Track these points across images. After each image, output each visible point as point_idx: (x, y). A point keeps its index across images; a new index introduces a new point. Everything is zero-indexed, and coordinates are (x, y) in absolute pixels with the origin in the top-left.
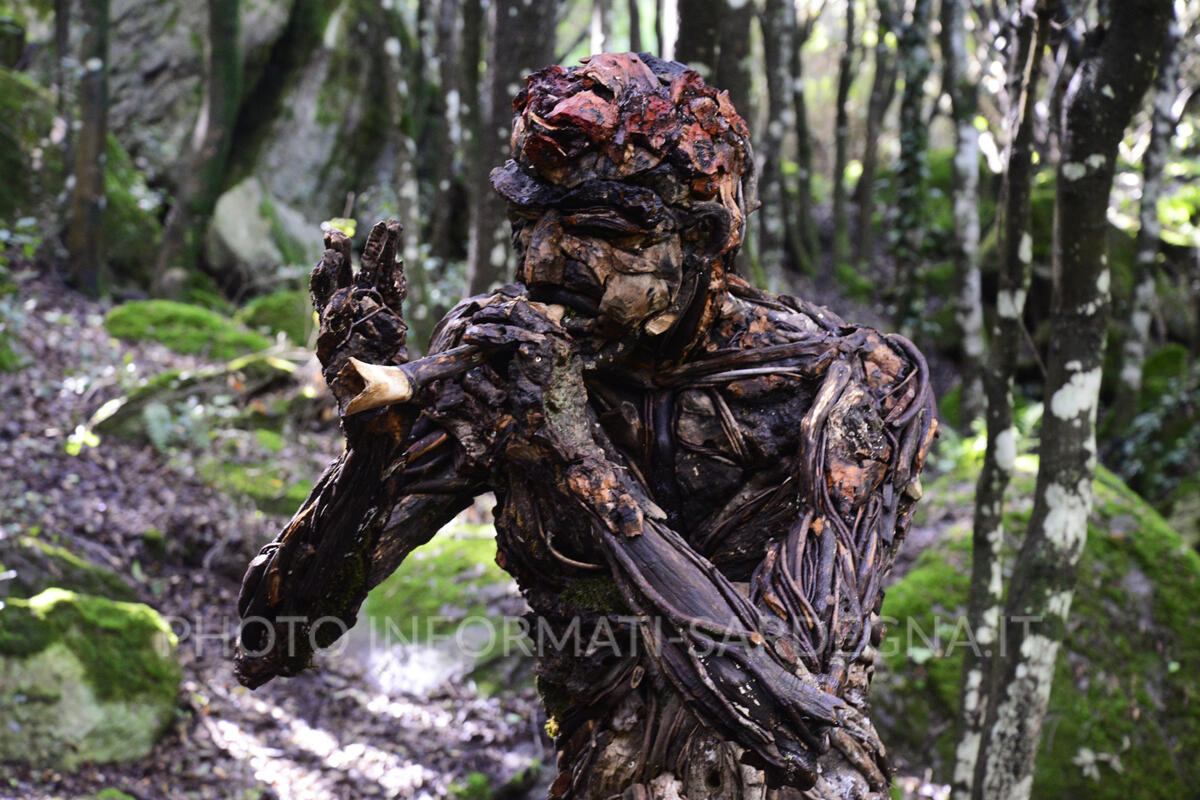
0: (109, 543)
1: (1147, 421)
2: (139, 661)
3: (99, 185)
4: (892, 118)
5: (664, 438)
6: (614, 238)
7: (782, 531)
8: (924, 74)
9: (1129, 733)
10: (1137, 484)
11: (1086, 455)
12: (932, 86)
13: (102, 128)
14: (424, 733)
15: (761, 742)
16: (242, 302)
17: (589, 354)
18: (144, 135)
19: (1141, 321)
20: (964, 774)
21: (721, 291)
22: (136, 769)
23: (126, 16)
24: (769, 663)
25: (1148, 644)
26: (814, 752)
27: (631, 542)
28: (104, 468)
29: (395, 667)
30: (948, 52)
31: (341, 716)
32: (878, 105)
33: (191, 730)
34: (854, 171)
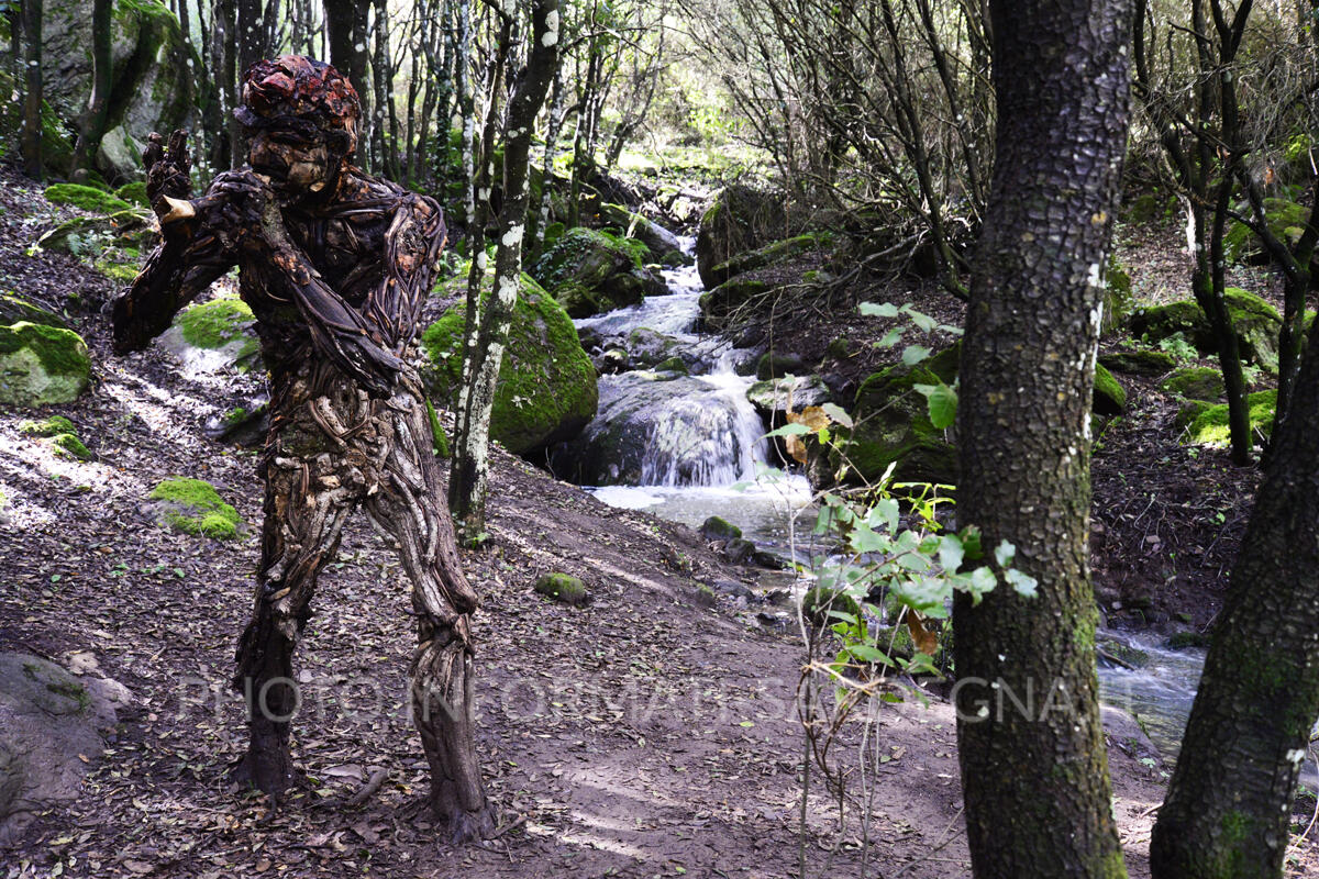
0: (51, 300)
1: (547, 256)
2: (69, 356)
3: (39, 125)
4: (434, 115)
5: (320, 241)
6: (295, 144)
7: (376, 285)
8: (449, 93)
9: (535, 388)
10: (542, 283)
11: (517, 263)
12: (453, 100)
13: (39, 96)
14: (213, 390)
15: (366, 379)
16: (116, 186)
17: (283, 200)
18: (62, 101)
19: (545, 211)
20: (463, 404)
21: (346, 172)
22: (69, 407)
23: (50, 41)
24: (369, 342)
25: (544, 350)
26: (391, 383)
27: (304, 288)
28: (47, 264)
29: (198, 360)
30: (459, 83)
31: (172, 382)
32: (428, 108)
33: (97, 389)
34: (417, 138)
